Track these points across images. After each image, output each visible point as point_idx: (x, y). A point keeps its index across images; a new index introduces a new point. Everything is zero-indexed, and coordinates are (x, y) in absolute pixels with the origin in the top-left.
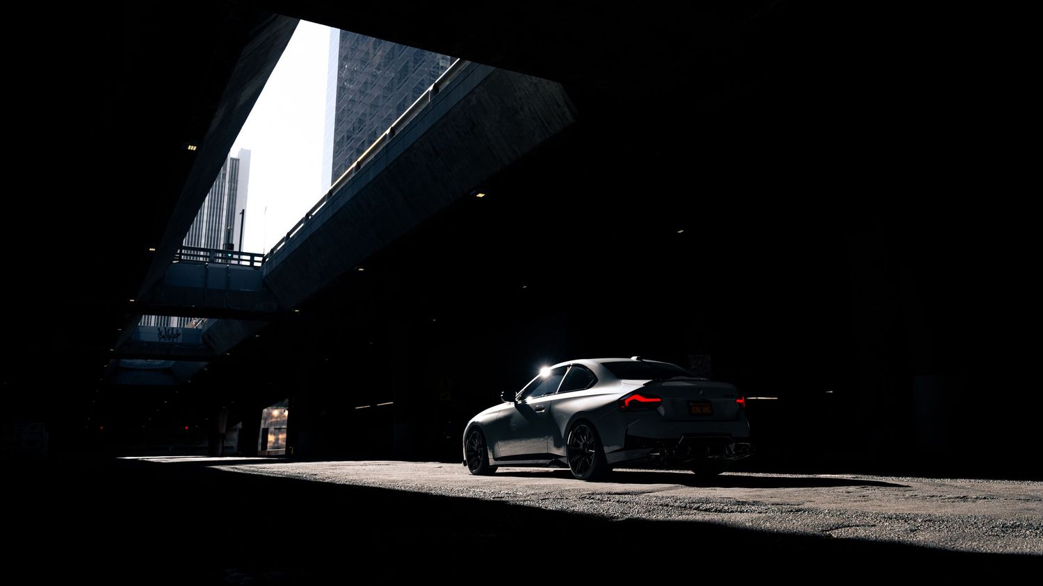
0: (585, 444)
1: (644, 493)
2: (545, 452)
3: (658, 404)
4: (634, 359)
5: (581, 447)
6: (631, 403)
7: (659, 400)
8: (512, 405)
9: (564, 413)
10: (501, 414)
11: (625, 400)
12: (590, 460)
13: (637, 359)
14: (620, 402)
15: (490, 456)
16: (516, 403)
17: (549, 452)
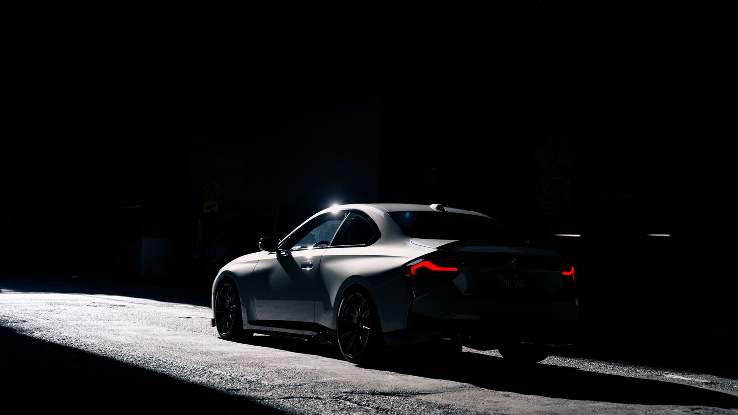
0: (359, 318)
1: (418, 394)
2: (311, 321)
3: (454, 275)
4: (433, 207)
5: (355, 321)
6: (418, 270)
7: (455, 269)
8: (274, 256)
9: (334, 275)
10: (260, 266)
11: (412, 266)
12: (364, 339)
13: (438, 208)
14: (405, 268)
15: (244, 318)
16: (279, 253)
17: (316, 322)
